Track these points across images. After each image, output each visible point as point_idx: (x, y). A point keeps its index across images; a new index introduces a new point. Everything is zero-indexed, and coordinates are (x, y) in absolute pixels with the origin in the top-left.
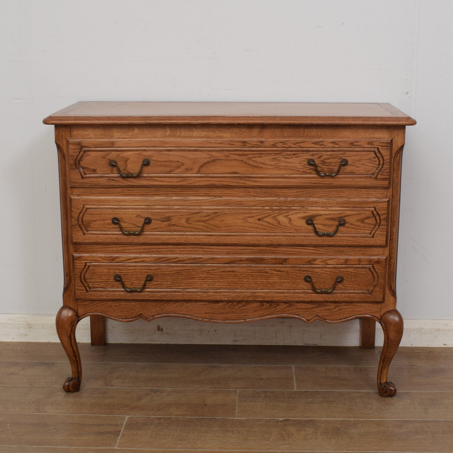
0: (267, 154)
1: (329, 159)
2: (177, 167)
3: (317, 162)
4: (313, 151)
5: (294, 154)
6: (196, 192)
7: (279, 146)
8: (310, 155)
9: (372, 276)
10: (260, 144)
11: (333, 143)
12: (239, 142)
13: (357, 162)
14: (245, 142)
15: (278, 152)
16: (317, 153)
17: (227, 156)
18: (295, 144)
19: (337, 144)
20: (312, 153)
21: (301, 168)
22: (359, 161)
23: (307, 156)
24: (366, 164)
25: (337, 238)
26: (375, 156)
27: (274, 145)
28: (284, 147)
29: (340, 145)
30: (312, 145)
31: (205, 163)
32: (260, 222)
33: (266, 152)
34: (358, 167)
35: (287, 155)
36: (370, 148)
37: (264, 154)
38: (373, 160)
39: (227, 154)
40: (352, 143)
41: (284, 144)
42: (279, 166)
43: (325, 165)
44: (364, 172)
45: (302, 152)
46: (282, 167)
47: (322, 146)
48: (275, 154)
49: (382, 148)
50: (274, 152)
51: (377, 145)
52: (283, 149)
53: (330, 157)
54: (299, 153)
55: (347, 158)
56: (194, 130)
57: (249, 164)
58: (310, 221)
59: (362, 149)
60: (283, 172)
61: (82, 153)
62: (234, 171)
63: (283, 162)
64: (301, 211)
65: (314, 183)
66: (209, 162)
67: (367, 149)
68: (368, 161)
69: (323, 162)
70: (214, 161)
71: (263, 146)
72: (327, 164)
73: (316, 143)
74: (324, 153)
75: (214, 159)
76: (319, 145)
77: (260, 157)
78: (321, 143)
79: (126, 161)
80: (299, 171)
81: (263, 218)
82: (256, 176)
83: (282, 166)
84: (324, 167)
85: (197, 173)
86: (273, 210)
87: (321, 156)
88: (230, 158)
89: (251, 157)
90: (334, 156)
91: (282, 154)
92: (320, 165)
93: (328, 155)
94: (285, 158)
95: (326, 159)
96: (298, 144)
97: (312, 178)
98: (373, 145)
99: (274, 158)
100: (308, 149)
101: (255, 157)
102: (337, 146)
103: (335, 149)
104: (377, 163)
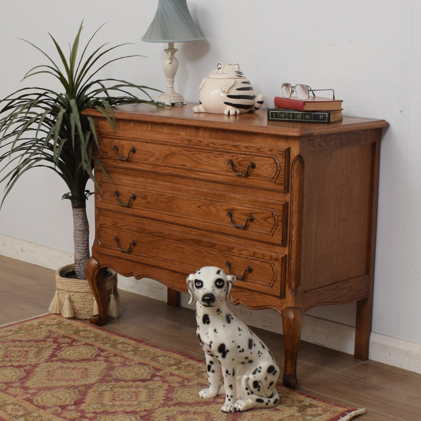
0: (203, 152)
1: (242, 161)
2: (150, 156)
3: (235, 162)
4: (232, 153)
5: (220, 154)
6: (165, 179)
7: (211, 146)
8: (230, 156)
9: (272, 271)
10: (199, 143)
11: (246, 147)
12: (187, 140)
13: (262, 166)
14: (190, 140)
15: (210, 151)
16: (235, 155)
17: (180, 151)
18: (221, 146)
19: (248, 149)
20: (231, 154)
21: (225, 166)
22: (263, 166)
23: (228, 157)
24: (268, 168)
25: (249, 232)
26: (274, 162)
27: (208, 145)
28: (214, 147)
29: (250, 150)
30: (232, 148)
31: (167, 155)
32: (199, 209)
33: (203, 151)
34: (262, 171)
35: (217, 155)
36: (271, 154)
37: (201, 151)
38: (273, 165)
39: (180, 149)
40: (258, 149)
41: (214, 145)
42: (210, 163)
43: (240, 166)
44: (267, 176)
45: (226, 153)
46: (213, 165)
47: (238, 150)
48: (208, 152)
49: (279, 156)
50: (208, 151)
51: (276, 153)
52: (214, 149)
53: (244, 159)
54: (224, 153)
55: (255, 162)
56: (164, 127)
57: (192, 159)
58: (230, 213)
59: (265, 155)
60: (214, 169)
61: (100, 138)
62: (184, 164)
63: (213, 160)
64: (225, 204)
65: (233, 181)
66: (169, 154)
67: (269, 155)
68: (269, 166)
69: (239, 163)
70: (172, 153)
71: (200, 145)
72: (241, 165)
73: (234, 146)
74: (240, 156)
75: (173, 152)
76: (236, 148)
77: (199, 154)
78: (237, 147)
79: (123, 147)
80: (223, 169)
81: (201, 206)
82: (197, 169)
83: (213, 163)
84: (240, 168)
85: (162, 163)
86: (207, 200)
87: (238, 158)
88: (181, 153)
89: (194, 154)
90: (246, 159)
91: (213, 153)
92: (237, 166)
93: (242, 157)
94: (215, 157)
95: (240, 161)
96: (223, 146)
97: (232, 176)
98: (273, 152)
99: (208, 156)
100: (229, 151)
101: (196, 154)
102: (248, 150)
103: (247, 153)
104: (276, 169)
